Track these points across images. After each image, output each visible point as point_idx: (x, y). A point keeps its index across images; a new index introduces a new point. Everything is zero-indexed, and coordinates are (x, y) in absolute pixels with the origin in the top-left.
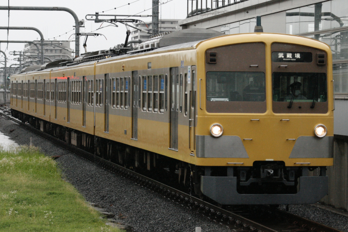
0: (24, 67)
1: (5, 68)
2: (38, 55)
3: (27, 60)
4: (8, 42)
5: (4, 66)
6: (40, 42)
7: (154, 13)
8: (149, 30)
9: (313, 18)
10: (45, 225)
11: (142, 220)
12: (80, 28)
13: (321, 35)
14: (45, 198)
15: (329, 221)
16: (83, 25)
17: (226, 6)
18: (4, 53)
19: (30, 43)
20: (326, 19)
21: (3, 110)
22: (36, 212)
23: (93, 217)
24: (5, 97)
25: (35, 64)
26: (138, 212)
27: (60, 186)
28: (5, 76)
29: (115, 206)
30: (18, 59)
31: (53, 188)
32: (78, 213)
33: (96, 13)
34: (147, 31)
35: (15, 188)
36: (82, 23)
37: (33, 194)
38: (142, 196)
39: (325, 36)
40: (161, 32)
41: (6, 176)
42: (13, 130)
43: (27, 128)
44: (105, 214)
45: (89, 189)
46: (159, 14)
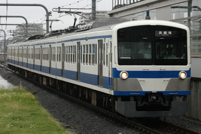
0: (16, 39)
1: (5, 40)
2: (25, 32)
3: (18, 35)
4: (6, 25)
5: (4, 39)
6: (26, 25)
7: (93, 7)
8: (90, 17)
9: (187, 10)
10: (30, 133)
11: (87, 129)
12: (49, 16)
13: (192, 19)
14: (30, 117)
15: (197, 129)
16: (51, 15)
17: (136, 3)
18: (4, 31)
19: (19, 25)
20: (194, 10)
21: (4, 65)
22: (24, 125)
23: (58, 128)
24: (5, 58)
25: (22, 38)
26: (85, 125)
27: (38, 110)
28: (5, 45)
29: (71, 121)
30: (13, 34)
31: (34, 111)
32: (49, 125)
33: (59, 7)
34: (89, 18)
35: (11, 111)
36: (50, 13)
37: (22, 115)
38: (87, 115)
39: (194, 20)
40: (97, 18)
41: (6, 104)
42: (10, 77)
43: (18, 76)
44: (65, 126)
45: (55, 111)
46: (96, 8)
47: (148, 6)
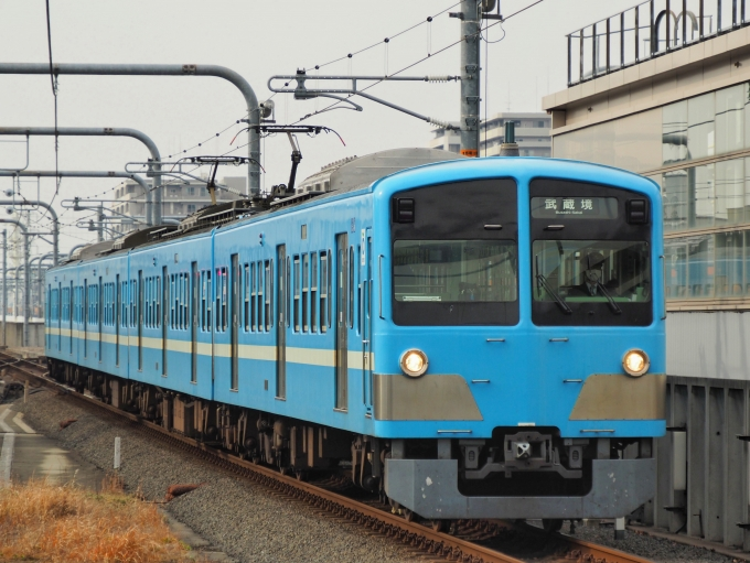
7: (467, 69)
16: (270, 118)
30: (93, 222)
33: (299, 72)
36: (267, 109)
47: (738, 65)
